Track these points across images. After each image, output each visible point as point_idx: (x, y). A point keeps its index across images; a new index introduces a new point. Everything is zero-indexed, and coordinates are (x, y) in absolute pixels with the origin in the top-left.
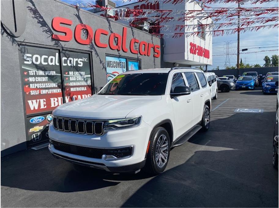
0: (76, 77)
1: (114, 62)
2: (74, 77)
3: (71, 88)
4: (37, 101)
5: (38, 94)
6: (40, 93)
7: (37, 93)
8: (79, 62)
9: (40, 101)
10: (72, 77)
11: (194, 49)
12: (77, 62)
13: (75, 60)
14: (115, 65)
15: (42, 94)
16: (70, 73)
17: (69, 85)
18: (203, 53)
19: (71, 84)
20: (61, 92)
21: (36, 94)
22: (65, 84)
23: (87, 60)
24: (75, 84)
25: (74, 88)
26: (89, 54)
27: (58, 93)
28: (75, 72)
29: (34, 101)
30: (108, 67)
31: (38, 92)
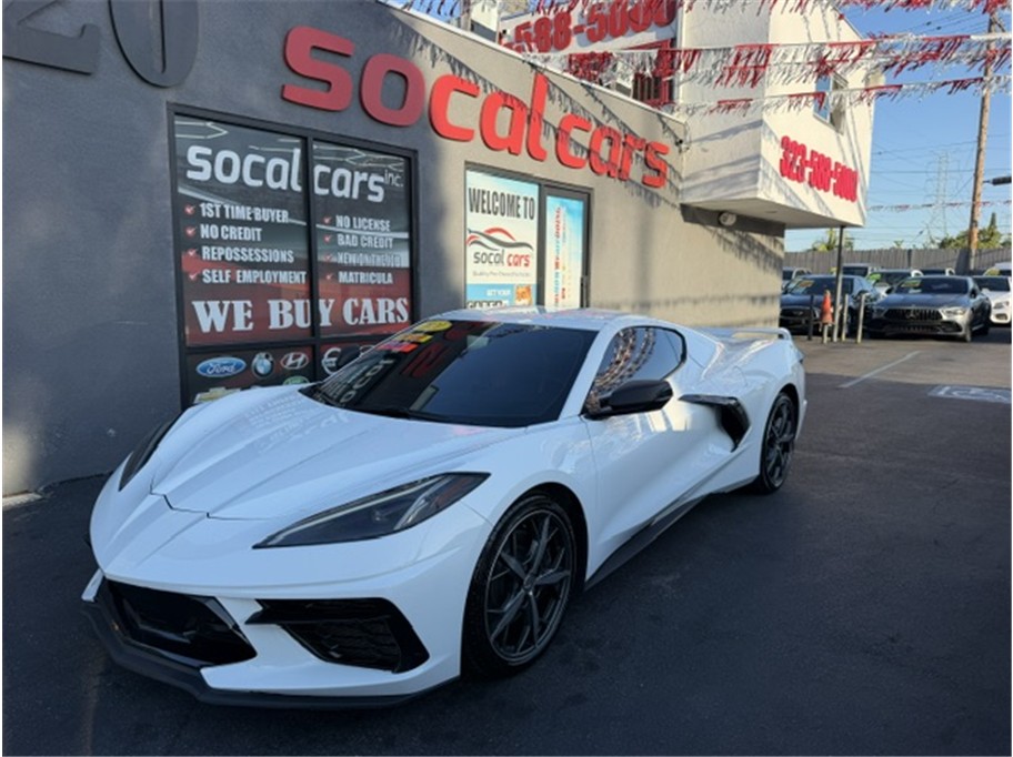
0: (359, 236)
1: (495, 193)
2: (351, 235)
3: (341, 274)
4: (221, 306)
5: (227, 281)
6: (233, 281)
7: (224, 278)
8: (372, 187)
9: (231, 306)
10: (344, 234)
11: (798, 163)
12: (364, 185)
13: (360, 177)
14: (497, 204)
15: (241, 285)
16: (340, 220)
17: (334, 260)
18: (833, 181)
19: (341, 258)
20: (304, 281)
21: (221, 281)
22: (322, 258)
23: (398, 181)
24: (353, 259)
25: (351, 274)
26: (408, 159)
27: (296, 284)
28: (354, 219)
29: (214, 305)
30: (472, 210)
31: (228, 276)
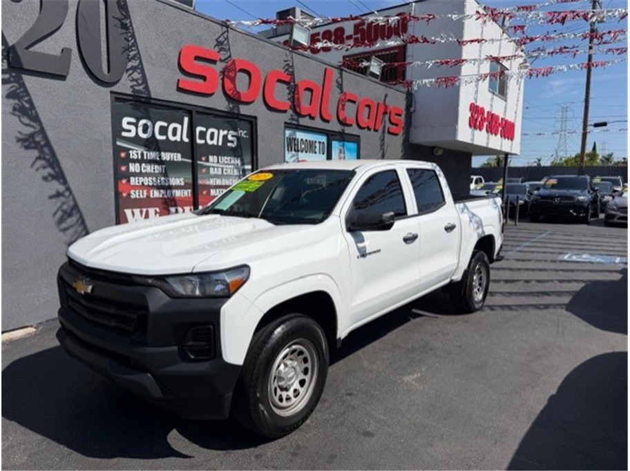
0: (222, 169)
1: (302, 140)
2: (217, 168)
3: (212, 190)
4: (141, 212)
5: (145, 196)
6: (148, 196)
7: (143, 195)
8: (230, 138)
9: (147, 212)
10: (214, 167)
11: (480, 119)
12: (225, 137)
13: (222, 133)
14: (303, 146)
15: (154, 199)
16: (211, 158)
17: (208, 183)
18: (500, 129)
19: (211, 182)
20: (190, 195)
21: (141, 196)
22: (200, 182)
23: (246, 134)
24: (219, 182)
25: (218, 191)
26: (251, 123)
27: (186, 197)
28: (220, 158)
29: (137, 211)
30: (288, 150)
31: (145, 194)
